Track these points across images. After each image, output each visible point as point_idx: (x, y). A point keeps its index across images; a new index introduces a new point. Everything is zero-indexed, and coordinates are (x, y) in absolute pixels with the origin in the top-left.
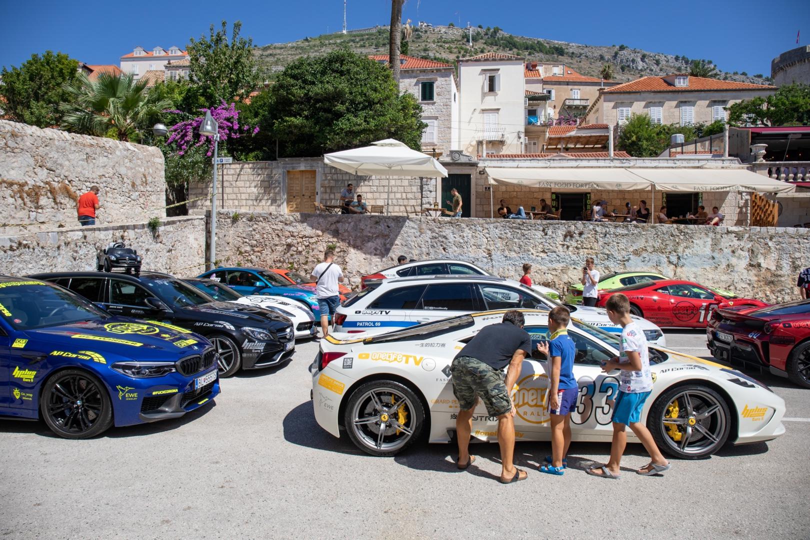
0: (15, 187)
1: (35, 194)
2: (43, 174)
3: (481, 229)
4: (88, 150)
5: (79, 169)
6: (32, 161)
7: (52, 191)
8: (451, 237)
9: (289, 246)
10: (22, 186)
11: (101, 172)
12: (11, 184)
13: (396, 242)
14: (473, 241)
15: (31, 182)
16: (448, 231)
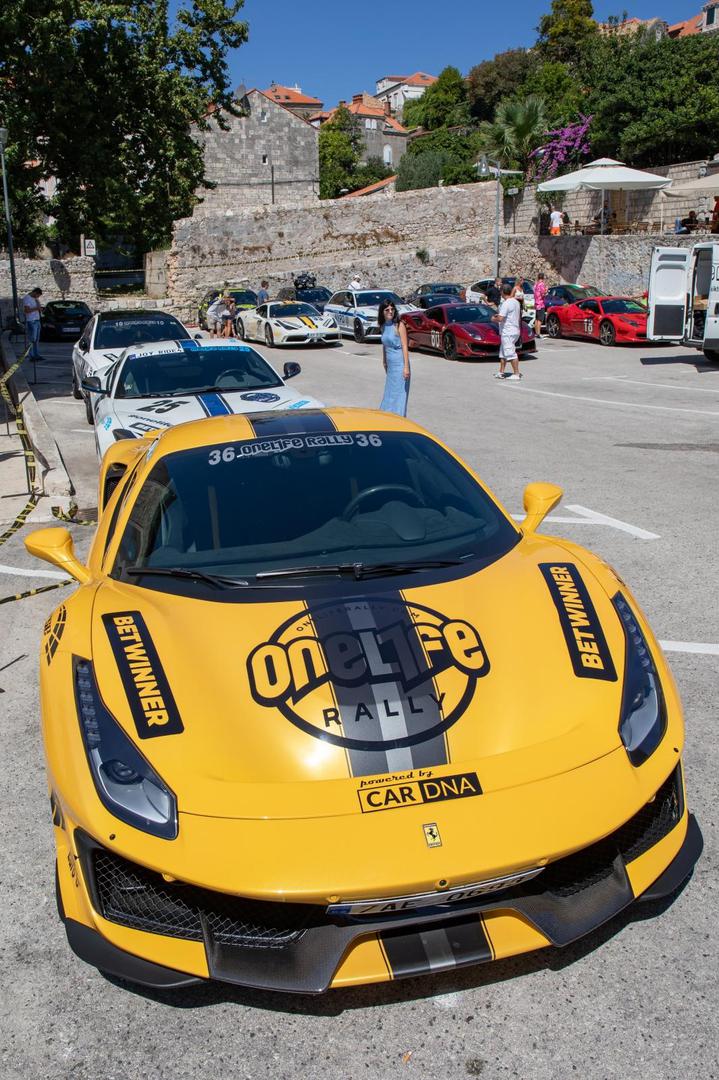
0: (349, 237)
1: (363, 238)
2: (369, 226)
3: (635, 246)
4: (408, 202)
5: (401, 216)
6: (361, 219)
7: (377, 235)
8: (618, 253)
9: (533, 265)
10: (353, 235)
11: (422, 214)
12: (346, 236)
13: (586, 260)
14: (630, 258)
15: (360, 232)
16: (616, 249)
